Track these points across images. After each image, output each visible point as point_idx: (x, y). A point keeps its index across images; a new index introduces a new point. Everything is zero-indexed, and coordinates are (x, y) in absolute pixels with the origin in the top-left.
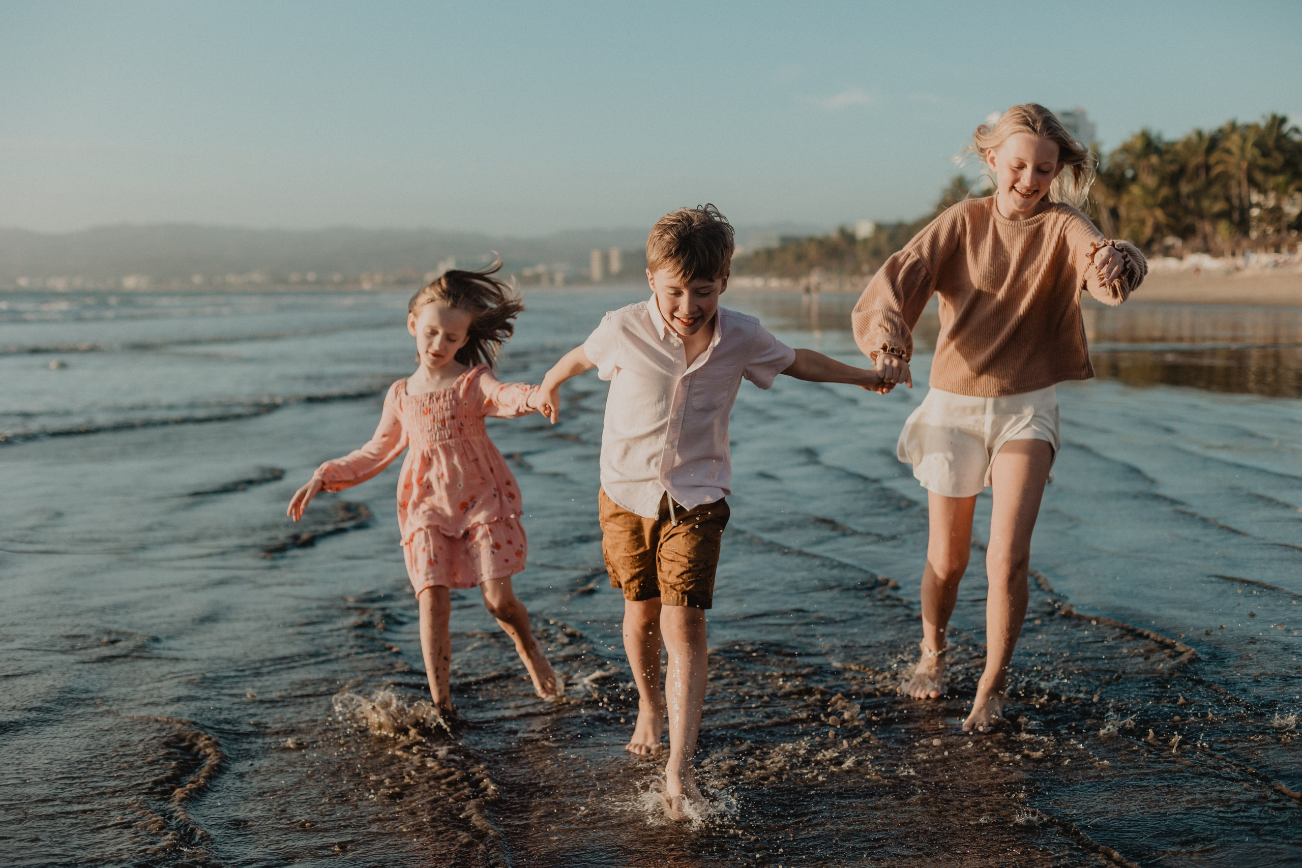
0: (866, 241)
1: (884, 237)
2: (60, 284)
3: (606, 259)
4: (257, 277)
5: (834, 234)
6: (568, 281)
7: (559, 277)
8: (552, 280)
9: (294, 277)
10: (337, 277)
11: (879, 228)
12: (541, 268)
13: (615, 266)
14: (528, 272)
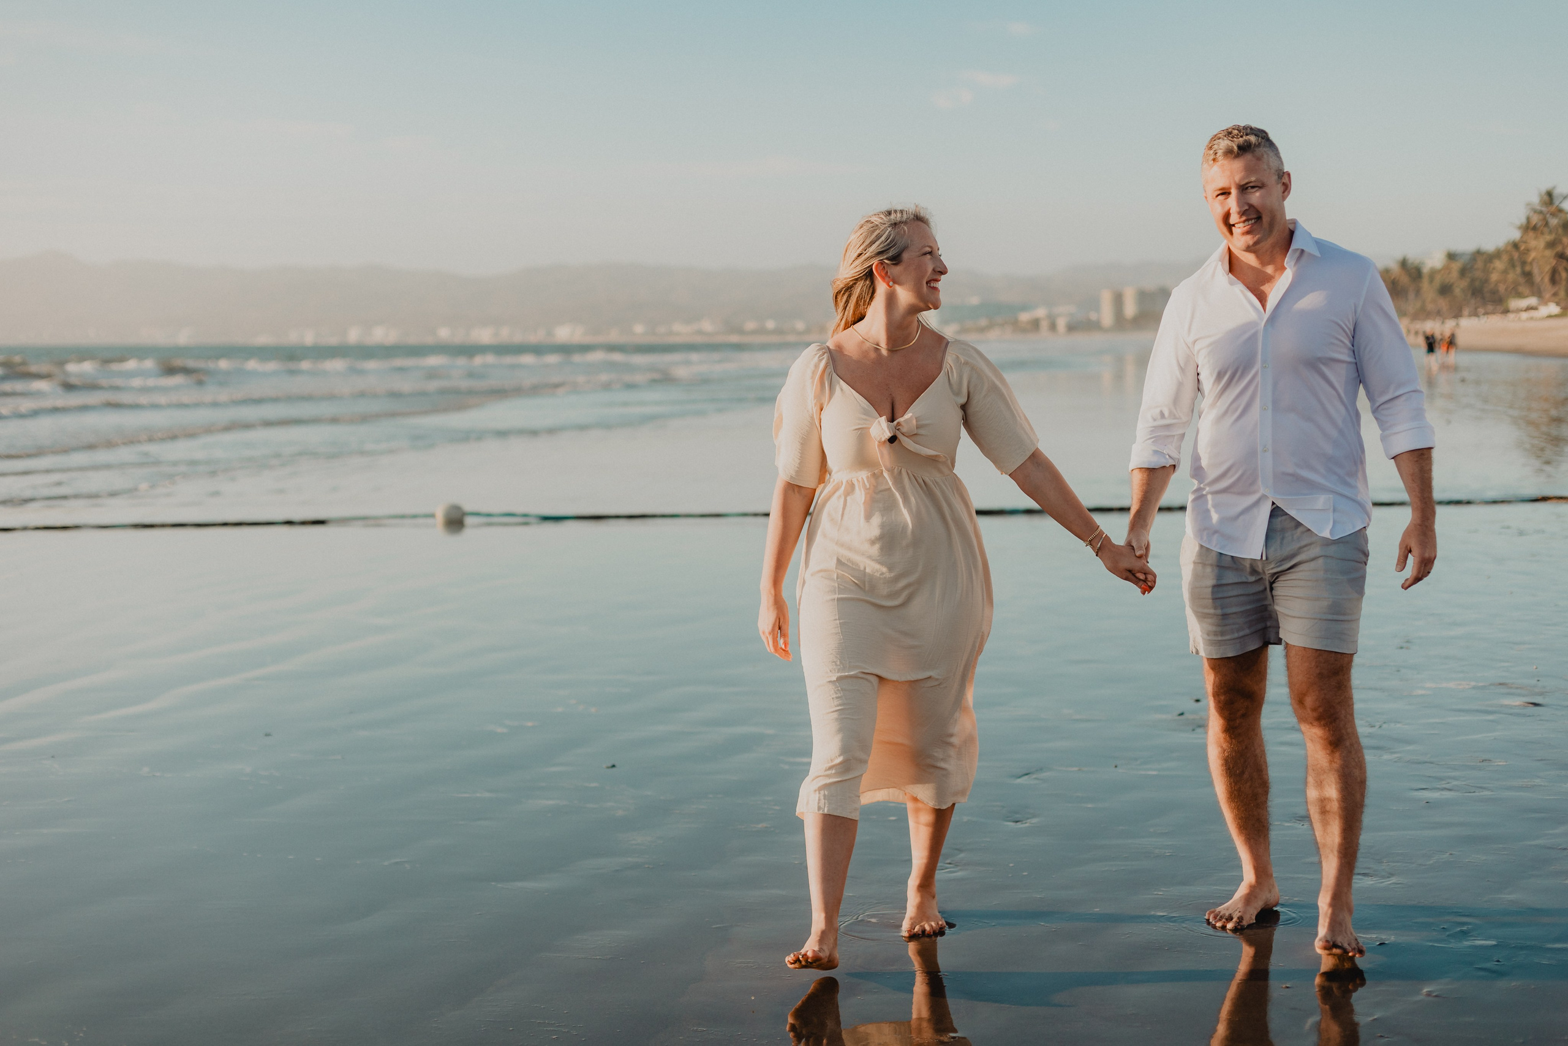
0: (1433, 273)
1: (1456, 266)
2: (484, 335)
3: (1118, 300)
4: (707, 326)
5: (1394, 266)
6: (1071, 328)
7: (1061, 323)
8: (1053, 327)
9: (750, 325)
10: (800, 325)
11: (1451, 256)
12: (1041, 312)
13: (1130, 309)
14: (1024, 317)
